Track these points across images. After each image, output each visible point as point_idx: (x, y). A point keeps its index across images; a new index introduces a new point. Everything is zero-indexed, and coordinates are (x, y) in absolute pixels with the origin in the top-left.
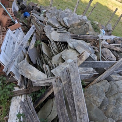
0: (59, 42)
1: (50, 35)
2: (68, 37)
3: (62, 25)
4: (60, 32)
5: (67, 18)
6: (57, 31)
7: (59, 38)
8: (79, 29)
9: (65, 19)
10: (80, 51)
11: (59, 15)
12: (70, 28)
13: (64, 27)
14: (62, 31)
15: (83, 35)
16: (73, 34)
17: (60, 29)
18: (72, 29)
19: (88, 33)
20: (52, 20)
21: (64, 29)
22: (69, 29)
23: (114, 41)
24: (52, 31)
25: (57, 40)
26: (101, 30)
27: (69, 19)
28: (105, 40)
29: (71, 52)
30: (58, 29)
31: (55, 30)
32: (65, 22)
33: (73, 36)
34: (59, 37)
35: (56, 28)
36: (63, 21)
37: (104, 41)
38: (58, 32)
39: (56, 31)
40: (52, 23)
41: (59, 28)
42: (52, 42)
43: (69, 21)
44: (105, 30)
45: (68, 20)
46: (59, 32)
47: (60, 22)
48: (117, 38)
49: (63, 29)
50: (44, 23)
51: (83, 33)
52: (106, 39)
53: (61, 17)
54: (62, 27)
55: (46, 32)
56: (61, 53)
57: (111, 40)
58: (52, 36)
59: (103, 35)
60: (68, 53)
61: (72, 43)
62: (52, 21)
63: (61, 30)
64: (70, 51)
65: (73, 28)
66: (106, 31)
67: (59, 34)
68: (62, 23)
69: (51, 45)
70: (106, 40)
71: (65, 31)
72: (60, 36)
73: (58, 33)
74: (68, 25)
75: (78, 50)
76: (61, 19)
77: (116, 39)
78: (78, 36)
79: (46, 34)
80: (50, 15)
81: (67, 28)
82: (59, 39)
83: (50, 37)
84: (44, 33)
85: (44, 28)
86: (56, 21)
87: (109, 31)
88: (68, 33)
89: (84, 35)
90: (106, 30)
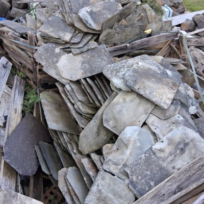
0: (85, 79)
1: (56, 68)
2: (105, 58)
3: (80, 31)
4: (82, 53)
5: (88, 9)
6: (72, 50)
7: (82, 69)
8: (126, 26)
9: (84, 13)
10: (147, 92)
11: (66, 6)
12: (101, 31)
13: (86, 34)
14: (86, 48)
15: (138, 41)
16: (115, 45)
17: (78, 43)
18: (109, 34)
19: (148, 31)
20: (52, 26)
21: (89, 40)
22: (99, 35)
23: (195, 22)
24: (58, 56)
25: (79, 75)
26: (163, 8)
27: (95, 10)
28: (177, 26)
29: (125, 100)
30: (74, 44)
31: (67, 50)
32: (87, 21)
33: (115, 51)
34: (80, 65)
35: (67, 43)
36: (81, 20)
37: (176, 28)
38: (75, 55)
39: (71, 52)
40: (52, 34)
41: (75, 40)
42: (67, 86)
43: (95, 13)
44: (170, 6)
45: (91, 13)
46: (78, 51)
47: (72, 25)
48: (199, 15)
49: (85, 41)
50: (31, 41)
51: (138, 35)
52: (177, 24)
53: (71, 9)
54: (80, 35)
55: (43, 64)
56: (100, 112)
57: (189, 23)
58: (63, 70)
59: (169, 16)
60: (118, 108)
61: (121, 74)
62: (51, 30)
63: (80, 45)
64: (121, 100)
65: (110, 30)
66: (173, 6)
67: (79, 58)
68: (78, 25)
69: (67, 96)
70: (179, 25)
71: (93, 44)
72: (83, 63)
73: (76, 57)
74: (94, 26)
75: (142, 92)
76: (74, 15)
77: (199, 17)
78: (128, 45)
79: (44, 69)
80: (44, 12)
81: (94, 34)
82: (82, 71)
83: (58, 74)
84: (38, 67)
85: (35, 56)
86: (62, 24)
87: (177, 5)
88: (101, 46)
89: (141, 38)
90: (172, 4)
